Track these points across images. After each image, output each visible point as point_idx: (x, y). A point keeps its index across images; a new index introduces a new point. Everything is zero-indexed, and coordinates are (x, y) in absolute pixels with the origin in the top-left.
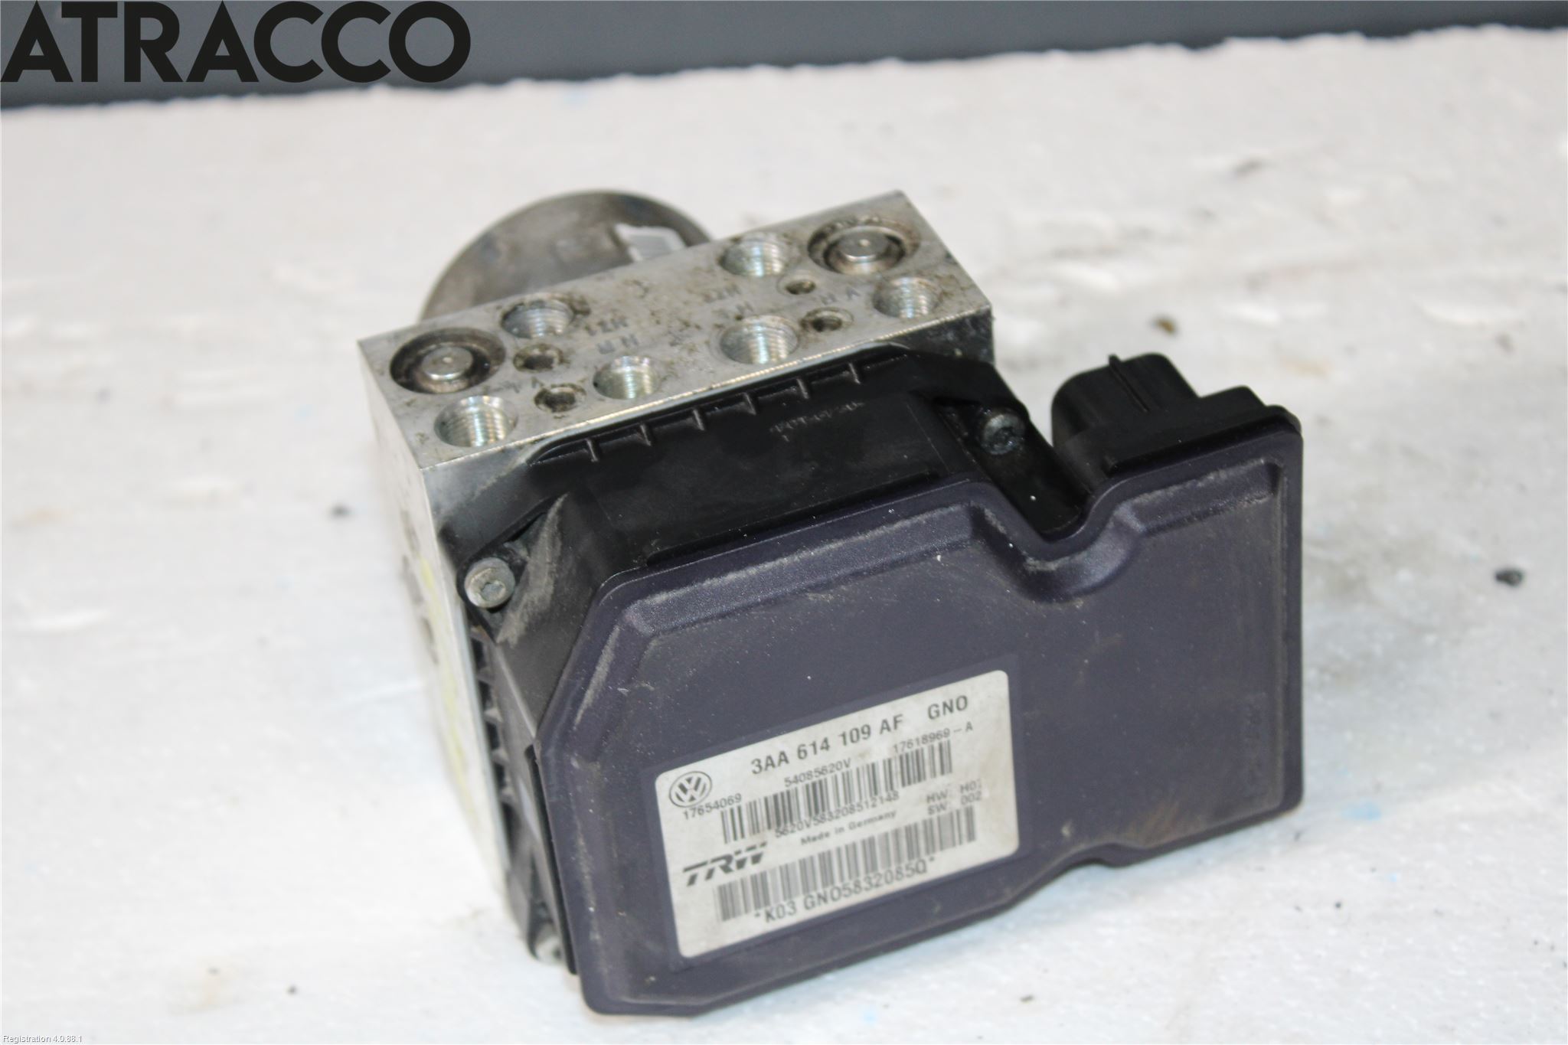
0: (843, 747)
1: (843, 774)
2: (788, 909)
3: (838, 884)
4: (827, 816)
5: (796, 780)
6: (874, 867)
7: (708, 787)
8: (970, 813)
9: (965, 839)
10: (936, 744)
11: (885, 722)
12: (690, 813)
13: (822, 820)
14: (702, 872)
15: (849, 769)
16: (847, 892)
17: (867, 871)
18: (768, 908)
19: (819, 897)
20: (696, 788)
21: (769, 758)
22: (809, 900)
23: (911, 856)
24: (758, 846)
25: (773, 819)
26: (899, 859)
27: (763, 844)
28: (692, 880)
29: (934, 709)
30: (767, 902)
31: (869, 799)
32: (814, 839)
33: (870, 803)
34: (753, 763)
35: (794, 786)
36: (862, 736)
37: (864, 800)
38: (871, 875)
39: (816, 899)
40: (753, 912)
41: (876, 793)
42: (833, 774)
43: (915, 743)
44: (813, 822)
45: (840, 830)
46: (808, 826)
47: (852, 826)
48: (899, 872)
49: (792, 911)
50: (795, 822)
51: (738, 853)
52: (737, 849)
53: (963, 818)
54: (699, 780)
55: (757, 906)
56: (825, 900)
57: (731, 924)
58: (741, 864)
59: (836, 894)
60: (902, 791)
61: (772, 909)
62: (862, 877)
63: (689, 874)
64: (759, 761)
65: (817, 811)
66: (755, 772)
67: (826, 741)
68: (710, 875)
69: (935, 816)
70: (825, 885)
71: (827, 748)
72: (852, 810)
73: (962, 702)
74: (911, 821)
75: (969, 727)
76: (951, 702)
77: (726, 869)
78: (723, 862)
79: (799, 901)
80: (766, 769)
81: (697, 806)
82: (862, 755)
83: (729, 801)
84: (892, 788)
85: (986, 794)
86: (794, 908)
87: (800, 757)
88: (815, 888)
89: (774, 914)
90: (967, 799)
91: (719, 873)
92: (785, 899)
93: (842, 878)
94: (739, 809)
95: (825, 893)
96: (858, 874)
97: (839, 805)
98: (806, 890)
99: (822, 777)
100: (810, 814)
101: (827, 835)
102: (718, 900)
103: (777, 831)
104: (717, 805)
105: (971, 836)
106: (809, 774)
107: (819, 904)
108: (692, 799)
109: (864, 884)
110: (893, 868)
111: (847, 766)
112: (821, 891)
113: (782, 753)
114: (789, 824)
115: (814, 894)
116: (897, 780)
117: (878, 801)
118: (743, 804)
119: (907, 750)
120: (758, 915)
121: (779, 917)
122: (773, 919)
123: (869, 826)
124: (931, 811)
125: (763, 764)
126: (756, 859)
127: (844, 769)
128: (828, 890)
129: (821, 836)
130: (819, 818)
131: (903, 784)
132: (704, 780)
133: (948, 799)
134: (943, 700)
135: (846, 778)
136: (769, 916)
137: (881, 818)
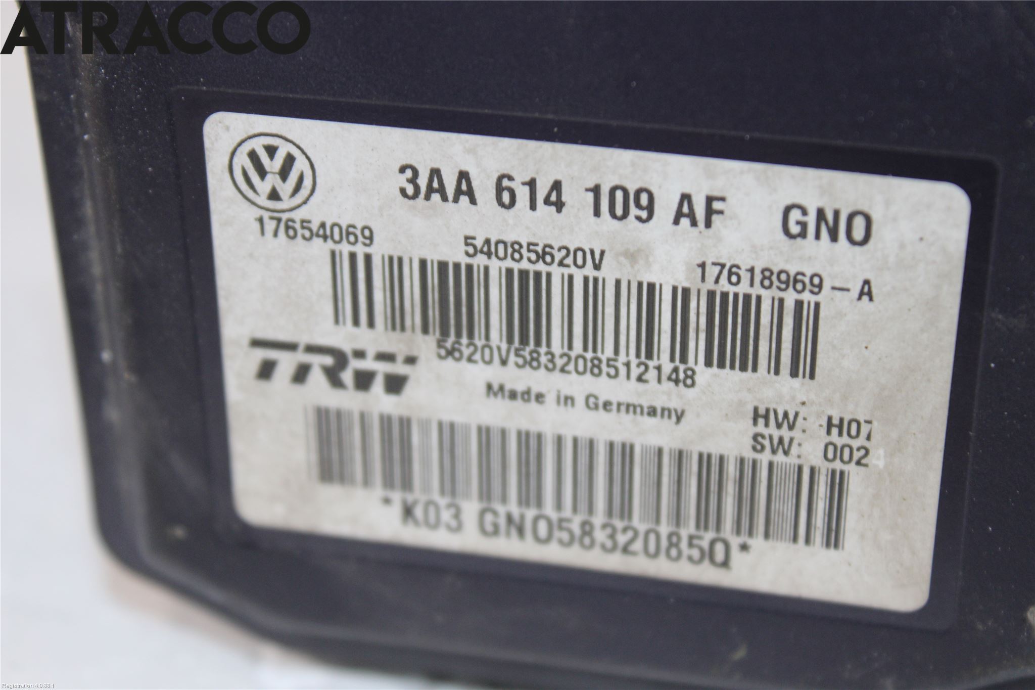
0: (593, 219)
1: (586, 279)
2: (446, 516)
3: (549, 509)
4: (544, 359)
5: (488, 249)
6: (626, 512)
7: (307, 183)
8: (838, 483)
9: (818, 536)
10: (790, 298)
11: (686, 198)
12: (270, 226)
13: (533, 362)
14: (286, 363)
15: (600, 274)
16: (565, 536)
17: (610, 513)
18: (410, 498)
19: (510, 519)
20: (284, 174)
21: (435, 173)
22: (489, 518)
23: (702, 522)
24: (400, 358)
25: (434, 313)
26: (678, 518)
27: (411, 360)
28: (266, 370)
29: (795, 215)
30: (407, 485)
31: (634, 361)
32: (513, 395)
33: (635, 372)
34: (402, 170)
35: (480, 260)
36: (634, 211)
37: (622, 358)
38: (619, 524)
39: (502, 521)
40: (378, 492)
41: (649, 356)
42: (566, 271)
43: (745, 277)
44: (512, 358)
45: (569, 400)
46: (504, 362)
47: (593, 403)
48: (673, 541)
49: (454, 523)
50: (479, 342)
51: (360, 354)
52: (359, 346)
53: (822, 489)
54: (290, 160)
55: (388, 483)
56: (521, 531)
57: (332, 492)
58: (364, 380)
59: (543, 528)
60: (704, 375)
61: (415, 503)
62: (598, 519)
63: (262, 354)
64: (416, 173)
65: (524, 341)
66: (403, 191)
67: (557, 186)
68: (301, 374)
69: (765, 458)
70: (524, 501)
71: (559, 206)
72: (595, 368)
73: (859, 224)
74: (714, 447)
75: (866, 291)
76: (837, 214)
77: (333, 376)
78: (329, 361)
79: (471, 508)
80: (427, 197)
81: (285, 216)
82: (632, 256)
83: (348, 233)
84: (684, 360)
85: (878, 459)
86: (457, 516)
87: (501, 203)
88: (504, 499)
89: (419, 512)
90: (838, 452)
91: (317, 377)
92: (442, 492)
93: (559, 506)
94: (368, 258)
95: (522, 517)
96: (591, 510)
97: (570, 347)
98: (485, 494)
99: (540, 267)
100: (510, 340)
101: (540, 397)
102: (312, 433)
103: (440, 344)
104: (324, 233)
105: (833, 538)
106: (515, 248)
107: (508, 534)
108: (274, 195)
109: (600, 536)
110: (664, 529)
111: (597, 267)
112: (514, 508)
113: (463, 176)
114: (464, 340)
115: (501, 509)
116: (697, 345)
117: (652, 374)
118: (378, 251)
119: (724, 285)
120: (387, 501)
121: (427, 523)
122: (416, 523)
123: (627, 419)
124: (757, 446)
125: (423, 182)
126: (395, 384)
127: (589, 271)
128: (530, 513)
129: (526, 395)
130: (526, 353)
131: (708, 363)
132: (301, 164)
133: (796, 433)
134: (820, 204)
135: (592, 288)
136: (408, 512)
137: (652, 412)
